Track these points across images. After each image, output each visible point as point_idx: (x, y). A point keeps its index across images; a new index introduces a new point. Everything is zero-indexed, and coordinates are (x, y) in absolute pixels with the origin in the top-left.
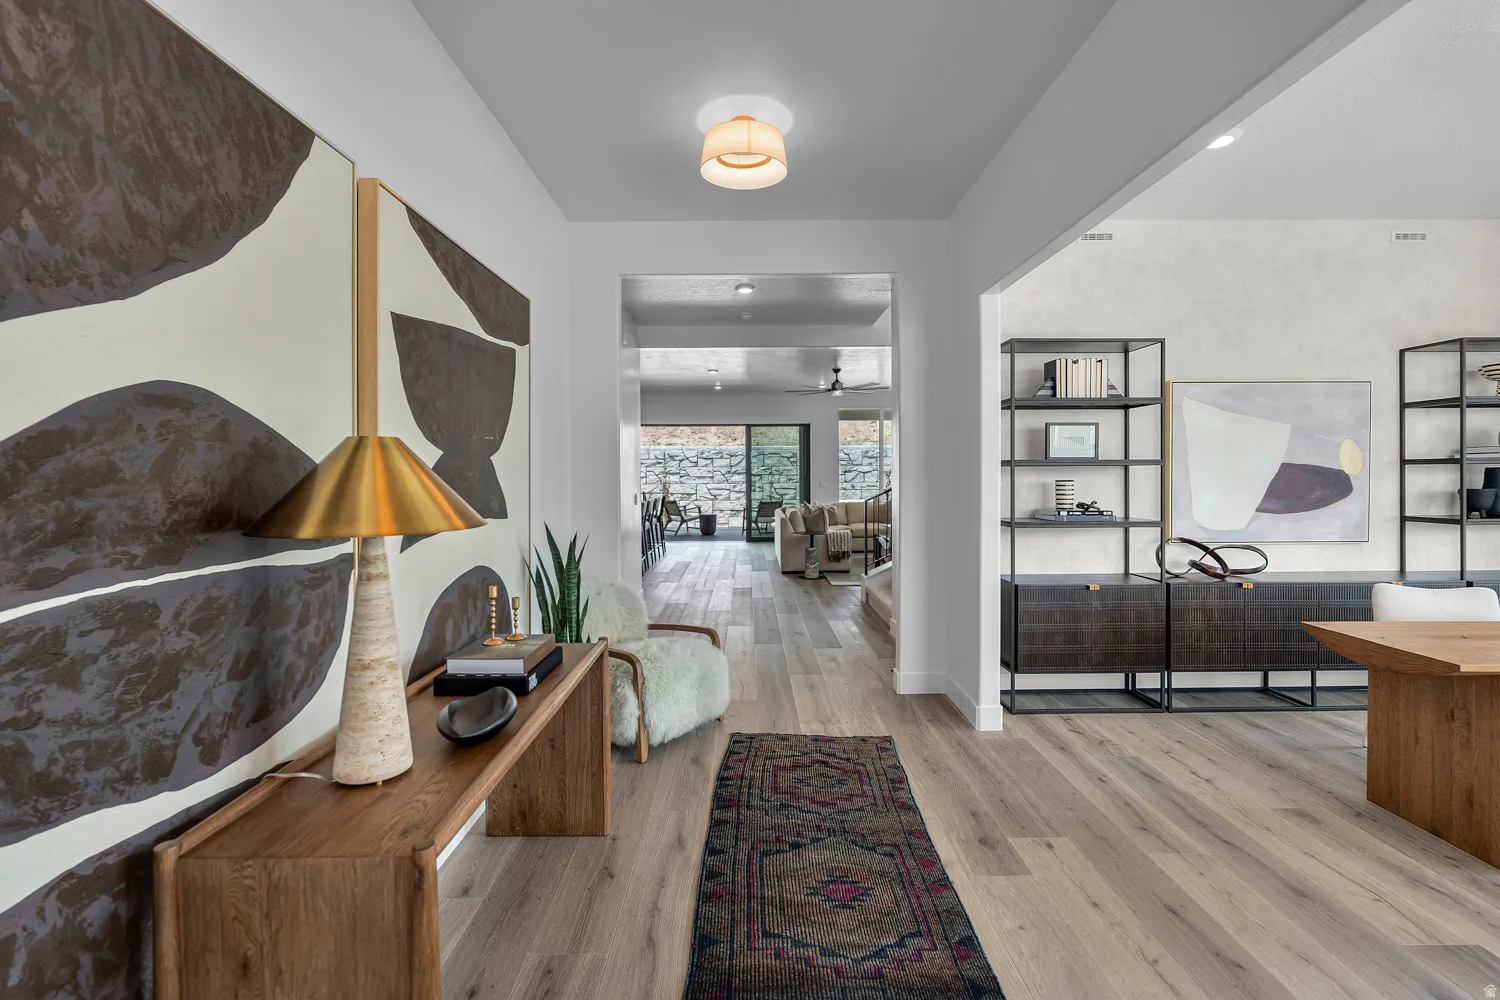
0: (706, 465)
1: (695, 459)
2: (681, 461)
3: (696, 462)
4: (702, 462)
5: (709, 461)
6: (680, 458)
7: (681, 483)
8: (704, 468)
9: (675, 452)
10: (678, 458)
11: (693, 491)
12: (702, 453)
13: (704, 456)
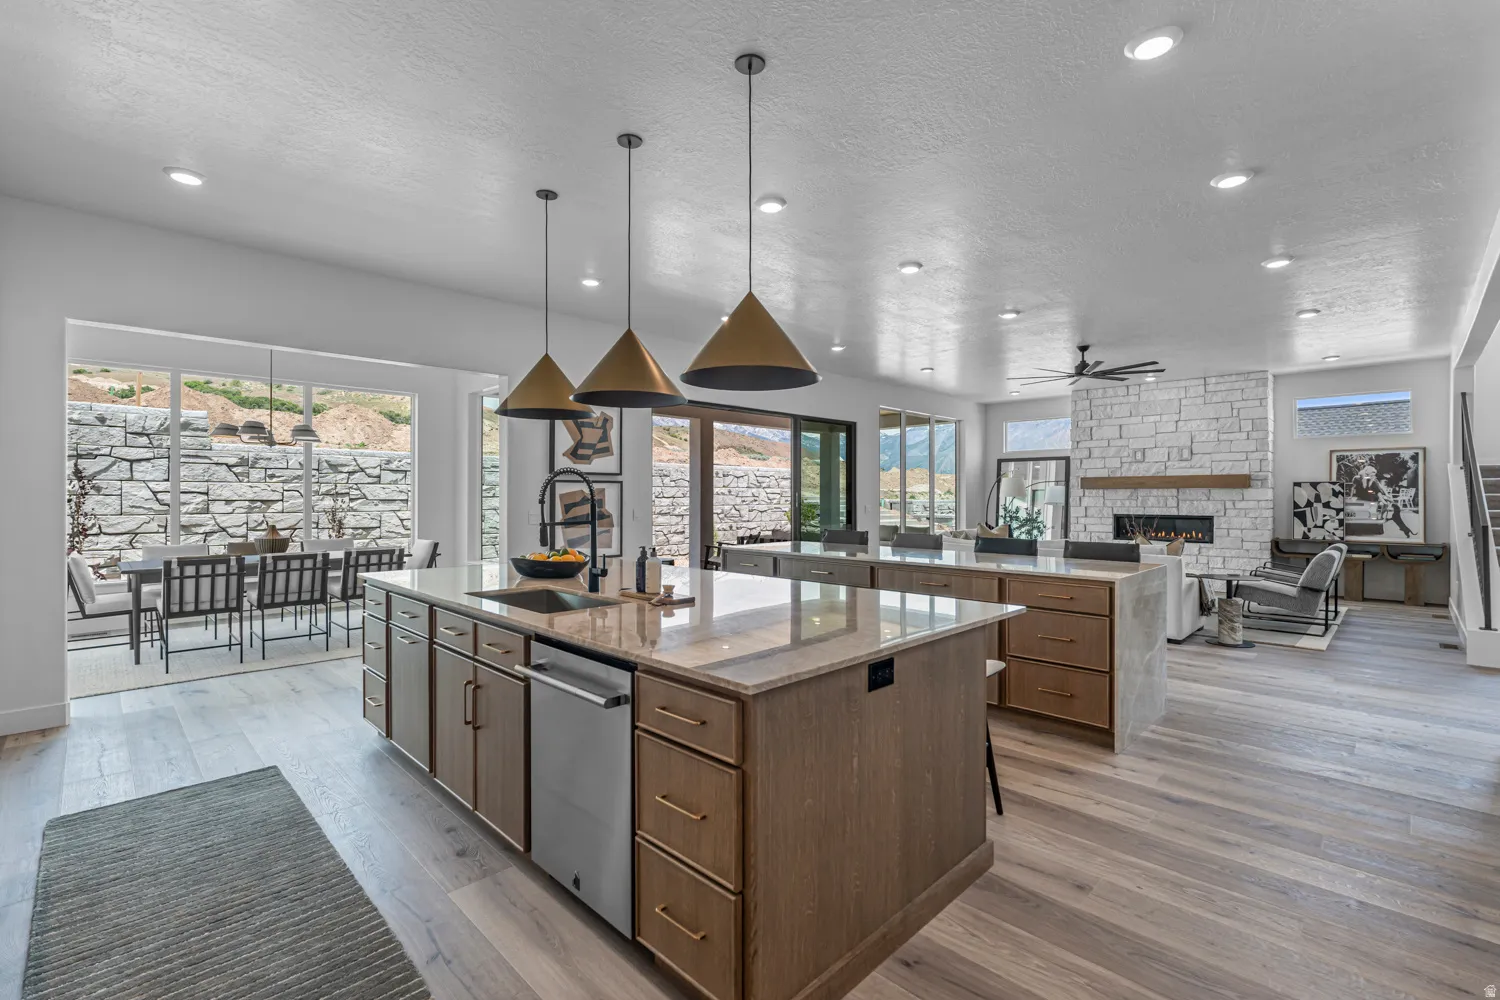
0: (395, 482)
1: (376, 472)
2: (351, 473)
3: (379, 477)
4: (387, 477)
5: (400, 476)
6: (351, 469)
7: (352, 509)
8: (393, 487)
9: (342, 459)
10: (346, 469)
11: (374, 524)
12: (389, 462)
13: (393, 466)
